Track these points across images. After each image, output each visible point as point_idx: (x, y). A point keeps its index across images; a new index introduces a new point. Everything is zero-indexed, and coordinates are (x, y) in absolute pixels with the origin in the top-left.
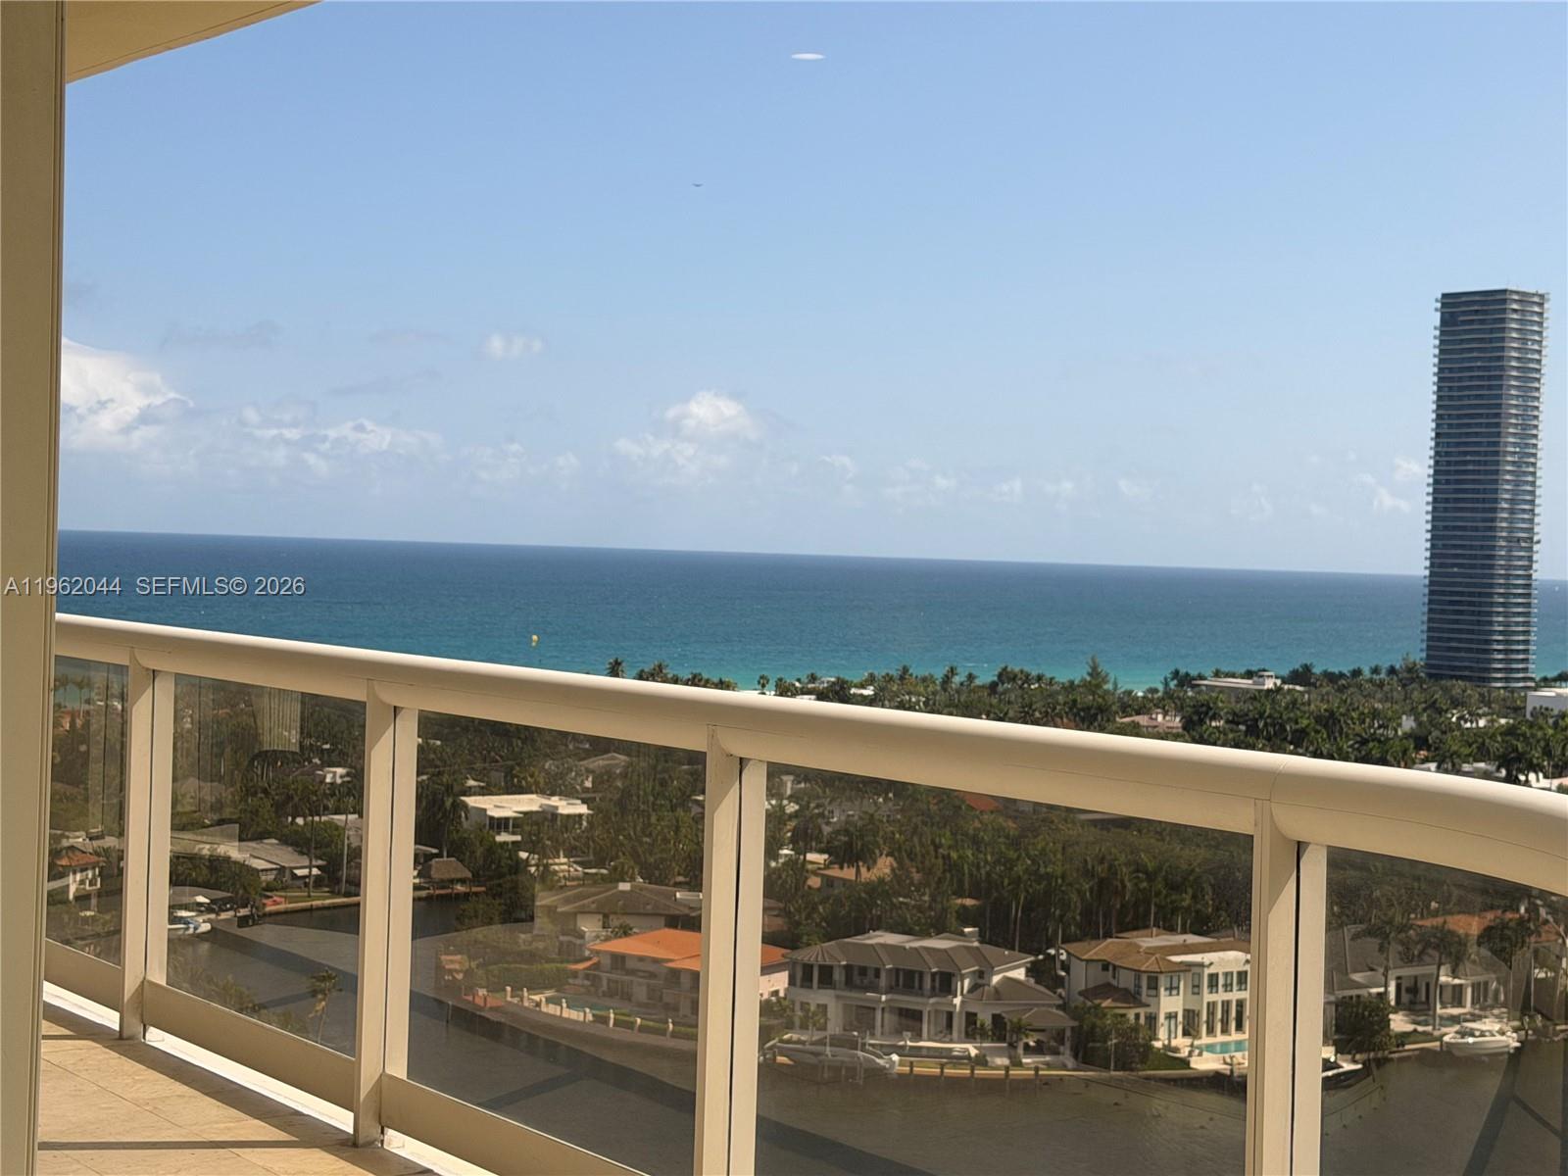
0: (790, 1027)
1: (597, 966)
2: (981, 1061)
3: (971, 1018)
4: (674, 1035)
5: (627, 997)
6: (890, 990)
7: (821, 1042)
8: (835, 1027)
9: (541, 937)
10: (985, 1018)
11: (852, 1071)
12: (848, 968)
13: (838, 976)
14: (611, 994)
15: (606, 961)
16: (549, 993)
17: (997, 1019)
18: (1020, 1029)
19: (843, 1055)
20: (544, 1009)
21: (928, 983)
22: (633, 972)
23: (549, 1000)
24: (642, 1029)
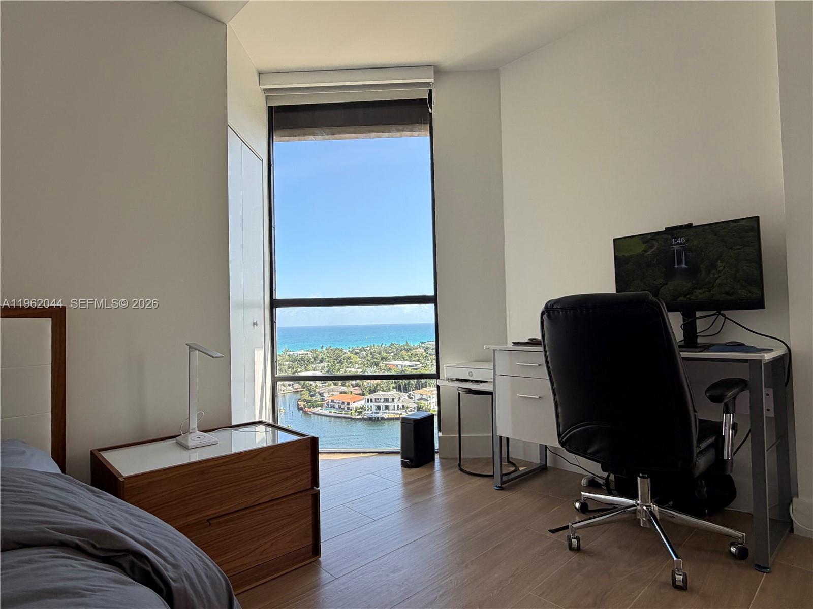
0: (365, 410)
1: (328, 402)
2: (401, 414)
3: (398, 406)
4: (345, 414)
5: (334, 407)
6: (383, 402)
7: (372, 413)
8: (374, 410)
9: (317, 398)
10: (401, 406)
11: (378, 418)
12: (375, 399)
13: (374, 400)
14: (331, 407)
15: (330, 401)
16: (320, 408)
17: (403, 406)
18: (407, 407)
19: (376, 415)
20: (319, 411)
21: (390, 400)
22: (335, 403)
23: (320, 409)
24: (338, 413)
